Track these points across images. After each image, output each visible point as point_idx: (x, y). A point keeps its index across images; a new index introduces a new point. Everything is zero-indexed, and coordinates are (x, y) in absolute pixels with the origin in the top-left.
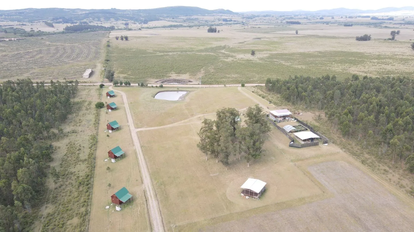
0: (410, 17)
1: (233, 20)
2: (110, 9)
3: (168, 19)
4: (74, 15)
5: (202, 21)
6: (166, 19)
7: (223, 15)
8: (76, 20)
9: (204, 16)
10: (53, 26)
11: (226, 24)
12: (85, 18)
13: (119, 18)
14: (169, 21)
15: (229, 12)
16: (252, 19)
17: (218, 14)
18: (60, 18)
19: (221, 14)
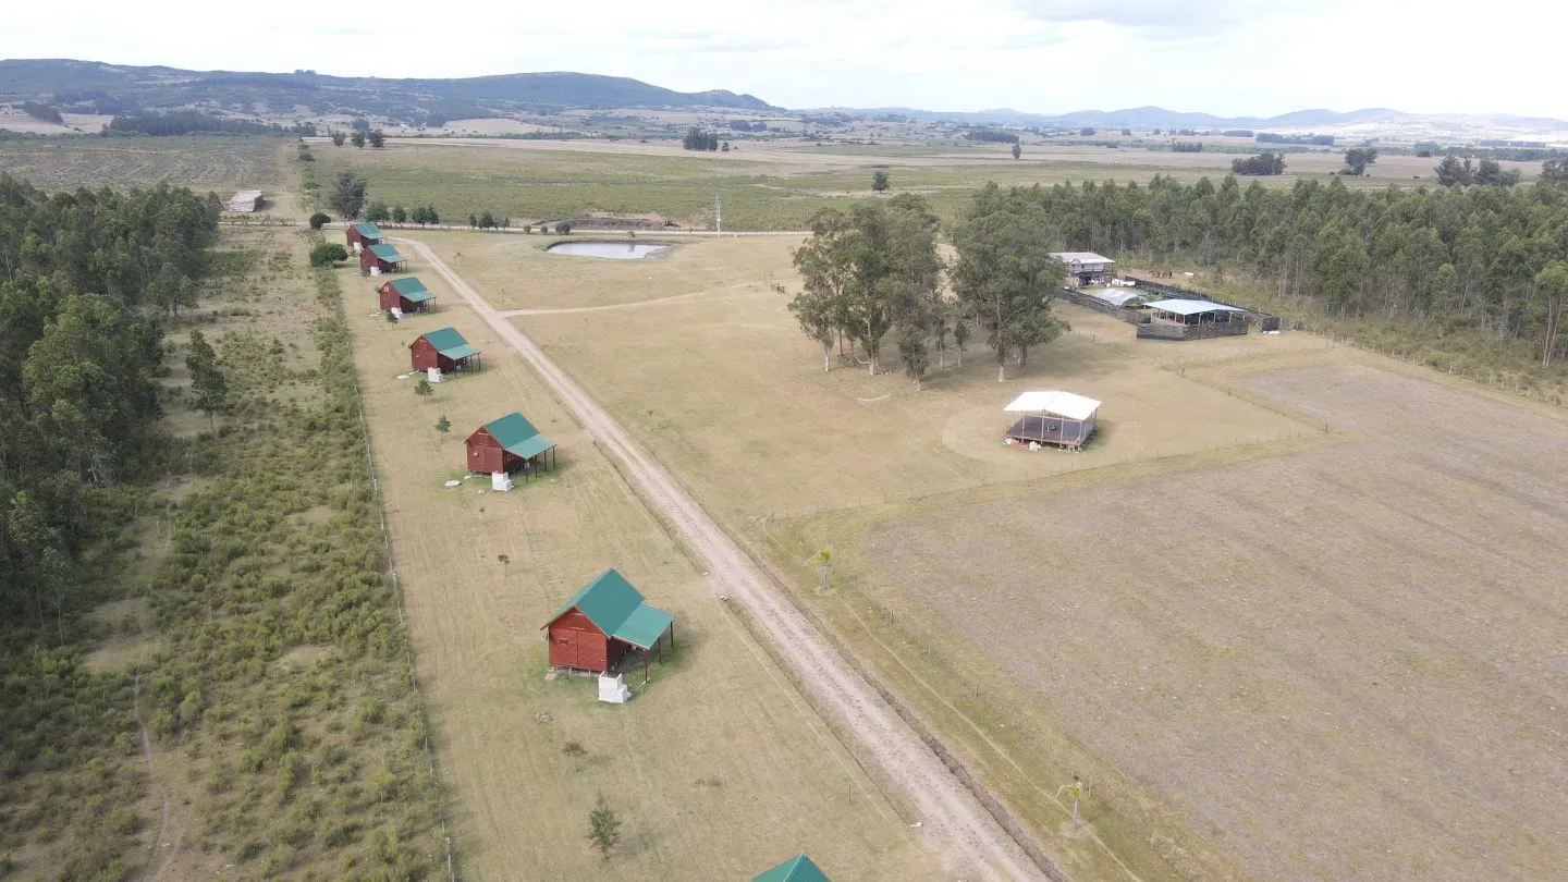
0: (1387, 139)
1: (769, 125)
2: (292, 71)
3: (524, 114)
4: (144, 87)
5: (653, 124)
6: (516, 115)
7: (732, 110)
8: (150, 105)
9: (660, 109)
10: (58, 120)
11: (746, 137)
12: (189, 99)
13: (331, 103)
14: (525, 121)
15: (749, 101)
16: (837, 125)
17: (712, 108)
18: (87, 96)
19: (721, 109)
